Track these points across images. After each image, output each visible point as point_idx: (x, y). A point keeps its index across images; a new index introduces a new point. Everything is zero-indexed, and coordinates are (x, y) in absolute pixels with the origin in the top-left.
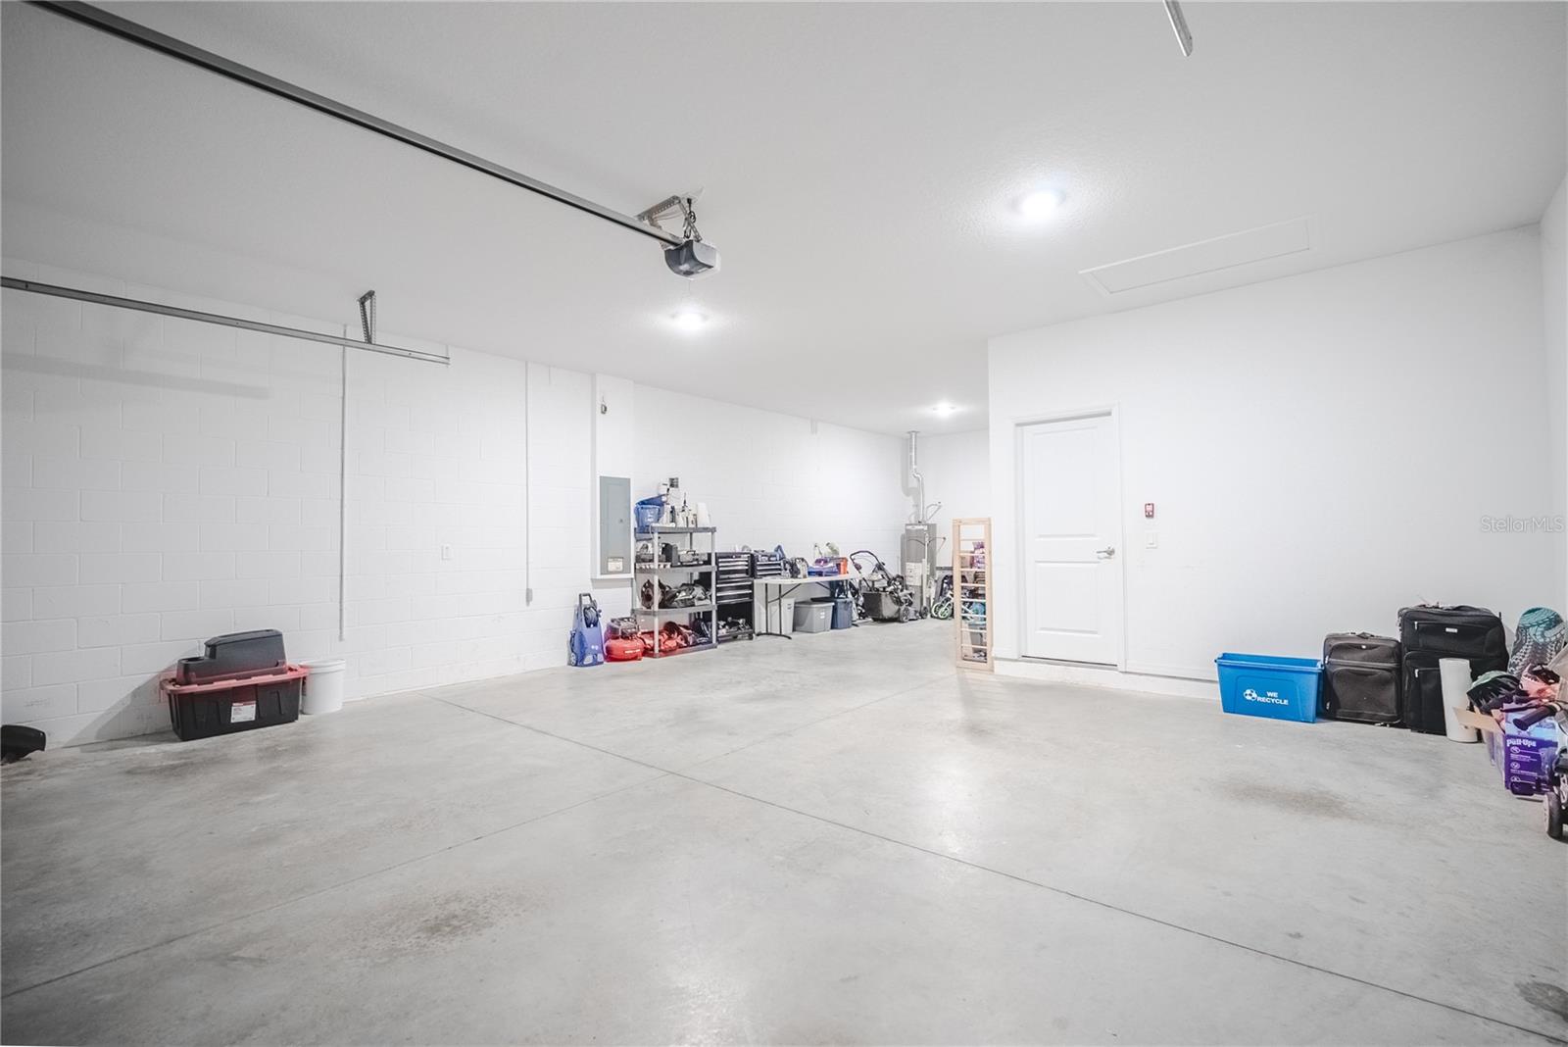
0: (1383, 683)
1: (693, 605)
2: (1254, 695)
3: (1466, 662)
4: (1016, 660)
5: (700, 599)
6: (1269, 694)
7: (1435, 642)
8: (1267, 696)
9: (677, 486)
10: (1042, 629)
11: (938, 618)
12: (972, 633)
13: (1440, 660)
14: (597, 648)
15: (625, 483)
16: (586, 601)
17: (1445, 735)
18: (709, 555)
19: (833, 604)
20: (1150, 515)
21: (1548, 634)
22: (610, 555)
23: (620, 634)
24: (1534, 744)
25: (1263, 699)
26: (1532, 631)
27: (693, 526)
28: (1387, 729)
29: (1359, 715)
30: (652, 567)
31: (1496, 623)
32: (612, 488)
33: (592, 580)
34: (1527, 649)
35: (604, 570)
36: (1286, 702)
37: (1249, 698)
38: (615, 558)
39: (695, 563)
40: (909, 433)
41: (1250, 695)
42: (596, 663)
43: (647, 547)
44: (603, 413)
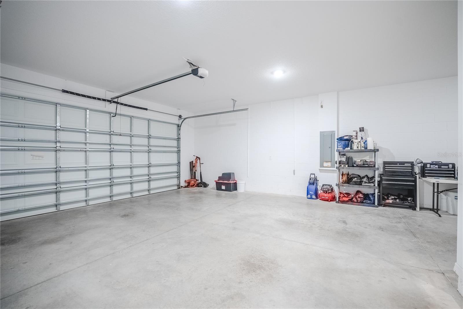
9: (363, 131)
14: (312, 193)
16: (313, 176)
22: (325, 160)
32: (326, 135)
33: (316, 169)
35: (322, 166)
38: (327, 162)
39: (366, 166)
42: (312, 198)
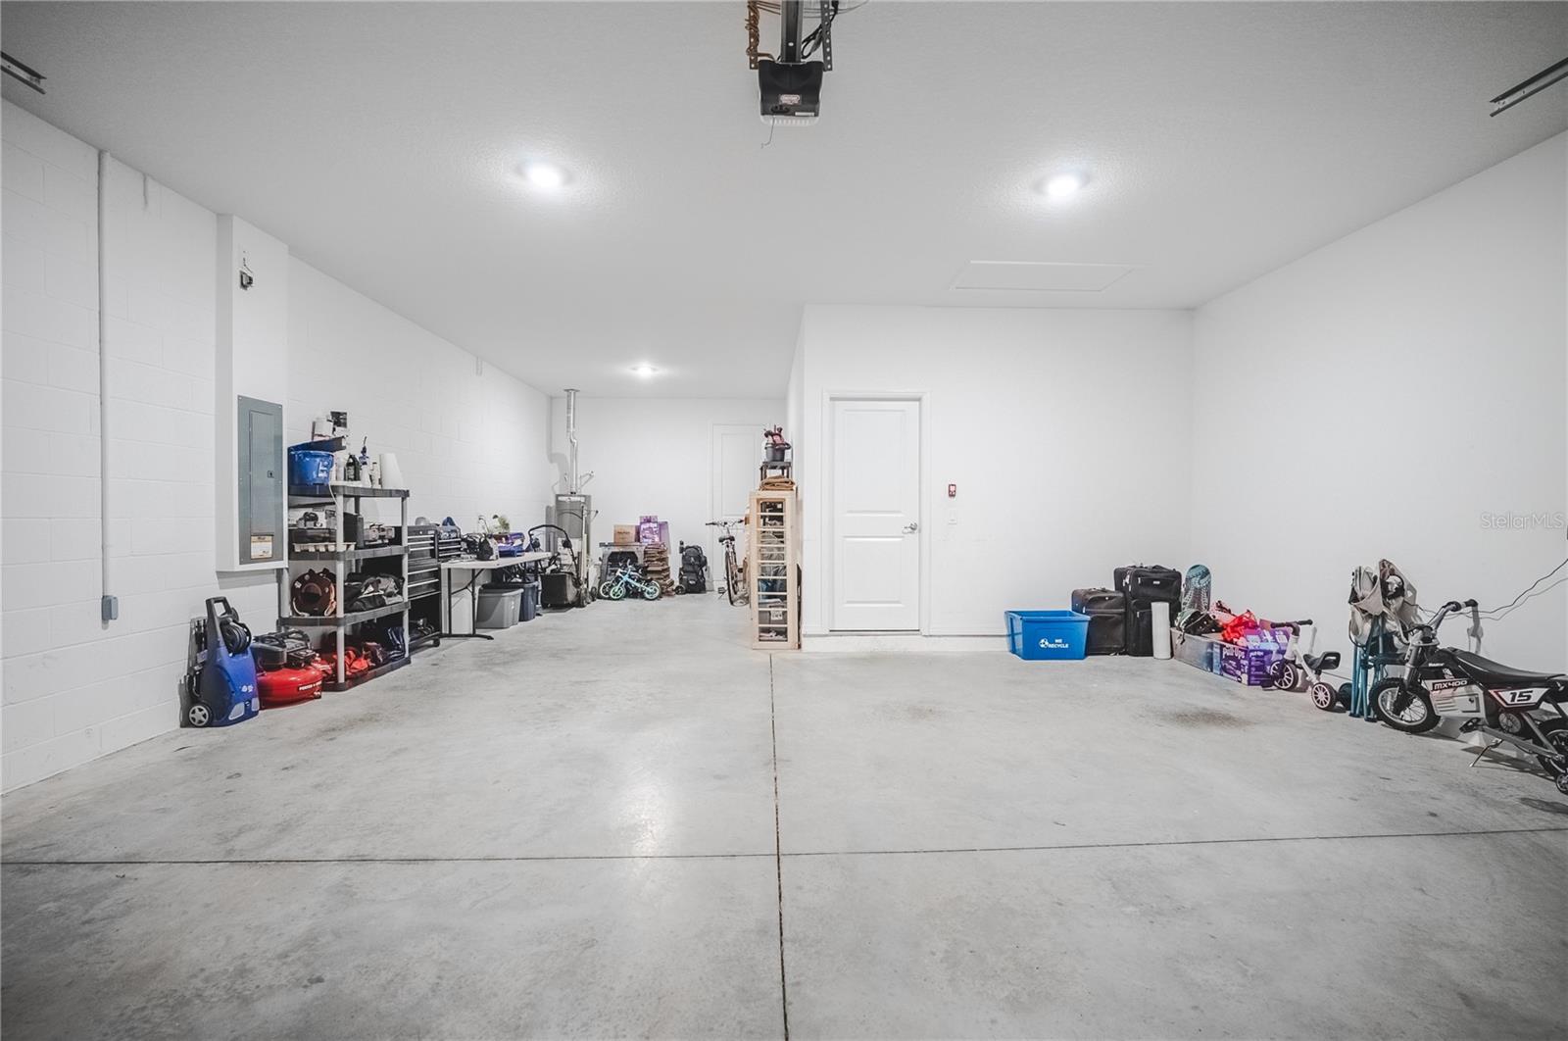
0: (1116, 624)
1: (383, 604)
2: (1047, 643)
3: (1167, 604)
4: (826, 636)
5: (390, 595)
6: (1057, 641)
7: (1149, 592)
8: (1054, 643)
9: (345, 425)
10: (848, 602)
11: (610, 598)
12: (760, 612)
13: (1153, 604)
14: (250, 688)
15: (275, 411)
16: (220, 610)
17: (1152, 655)
18: (398, 530)
19: (522, 590)
20: (952, 495)
21: (1202, 581)
22: (255, 531)
23: (285, 660)
24: (1262, 654)
25: (1052, 646)
26: (1193, 580)
27: (379, 487)
28: (1118, 657)
29: (1102, 649)
30: (331, 548)
31: (1178, 576)
32: (256, 415)
33: (218, 573)
34: (1191, 592)
35: (246, 557)
36: (1067, 646)
37: (1042, 646)
38: (261, 536)
39: (380, 542)
40: (567, 390)
41: (1044, 643)
42: (249, 714)
43: (315, 518)
44: (244, 286)
